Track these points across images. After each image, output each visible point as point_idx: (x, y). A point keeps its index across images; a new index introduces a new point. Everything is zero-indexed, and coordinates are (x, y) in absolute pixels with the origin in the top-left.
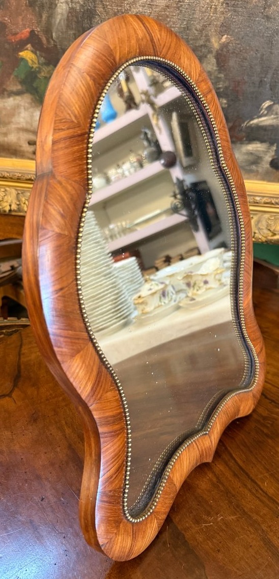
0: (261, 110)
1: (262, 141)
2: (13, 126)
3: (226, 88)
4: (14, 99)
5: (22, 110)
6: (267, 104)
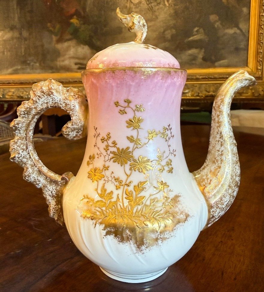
0: (194, 32)
1: (196, 48)
2: (67, 56)
3: (174, 24)
4: (68, 43)
5: (72, 48)
6: (196, 29)
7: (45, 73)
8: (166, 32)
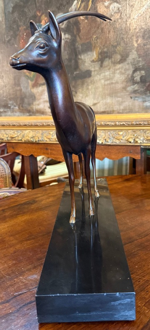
2: (42, 100)
3: (143, 65)
4: (42, 87)
7: (23, 116)
8: (135, 75)
